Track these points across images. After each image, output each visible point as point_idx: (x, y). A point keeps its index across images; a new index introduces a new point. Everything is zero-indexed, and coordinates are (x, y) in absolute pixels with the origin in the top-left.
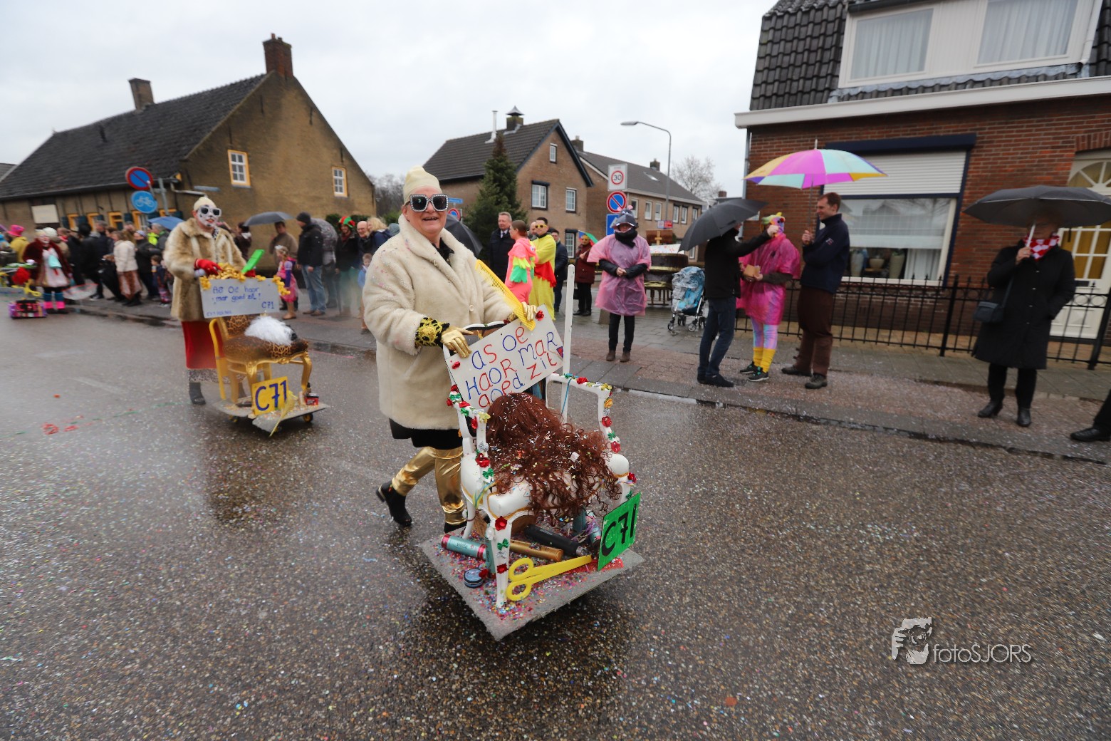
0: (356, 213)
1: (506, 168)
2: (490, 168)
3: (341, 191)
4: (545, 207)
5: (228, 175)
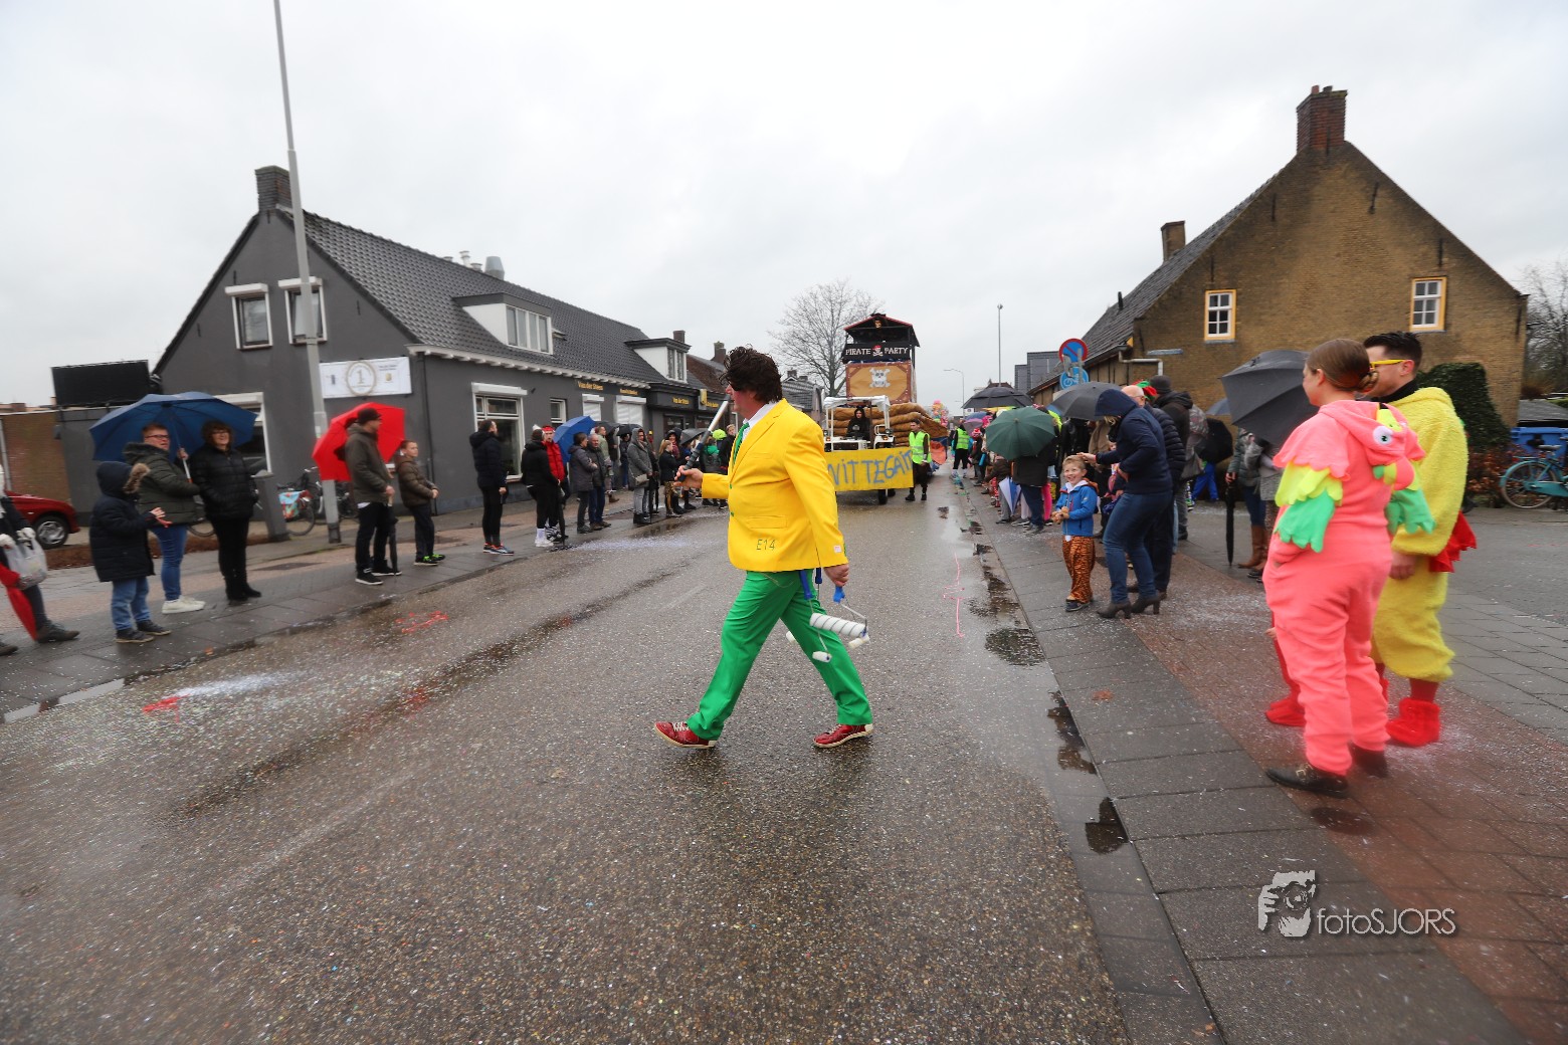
0: (1459, 358)
3: (1430, 320)
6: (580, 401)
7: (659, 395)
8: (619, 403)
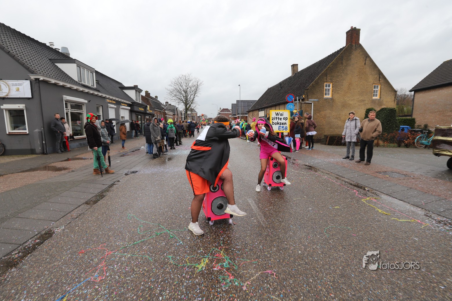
0: (383, 107)
3: (376, 96)
5: (323, 94)
6: (108, 107)
7: (135, 107)
8: (121, 108)
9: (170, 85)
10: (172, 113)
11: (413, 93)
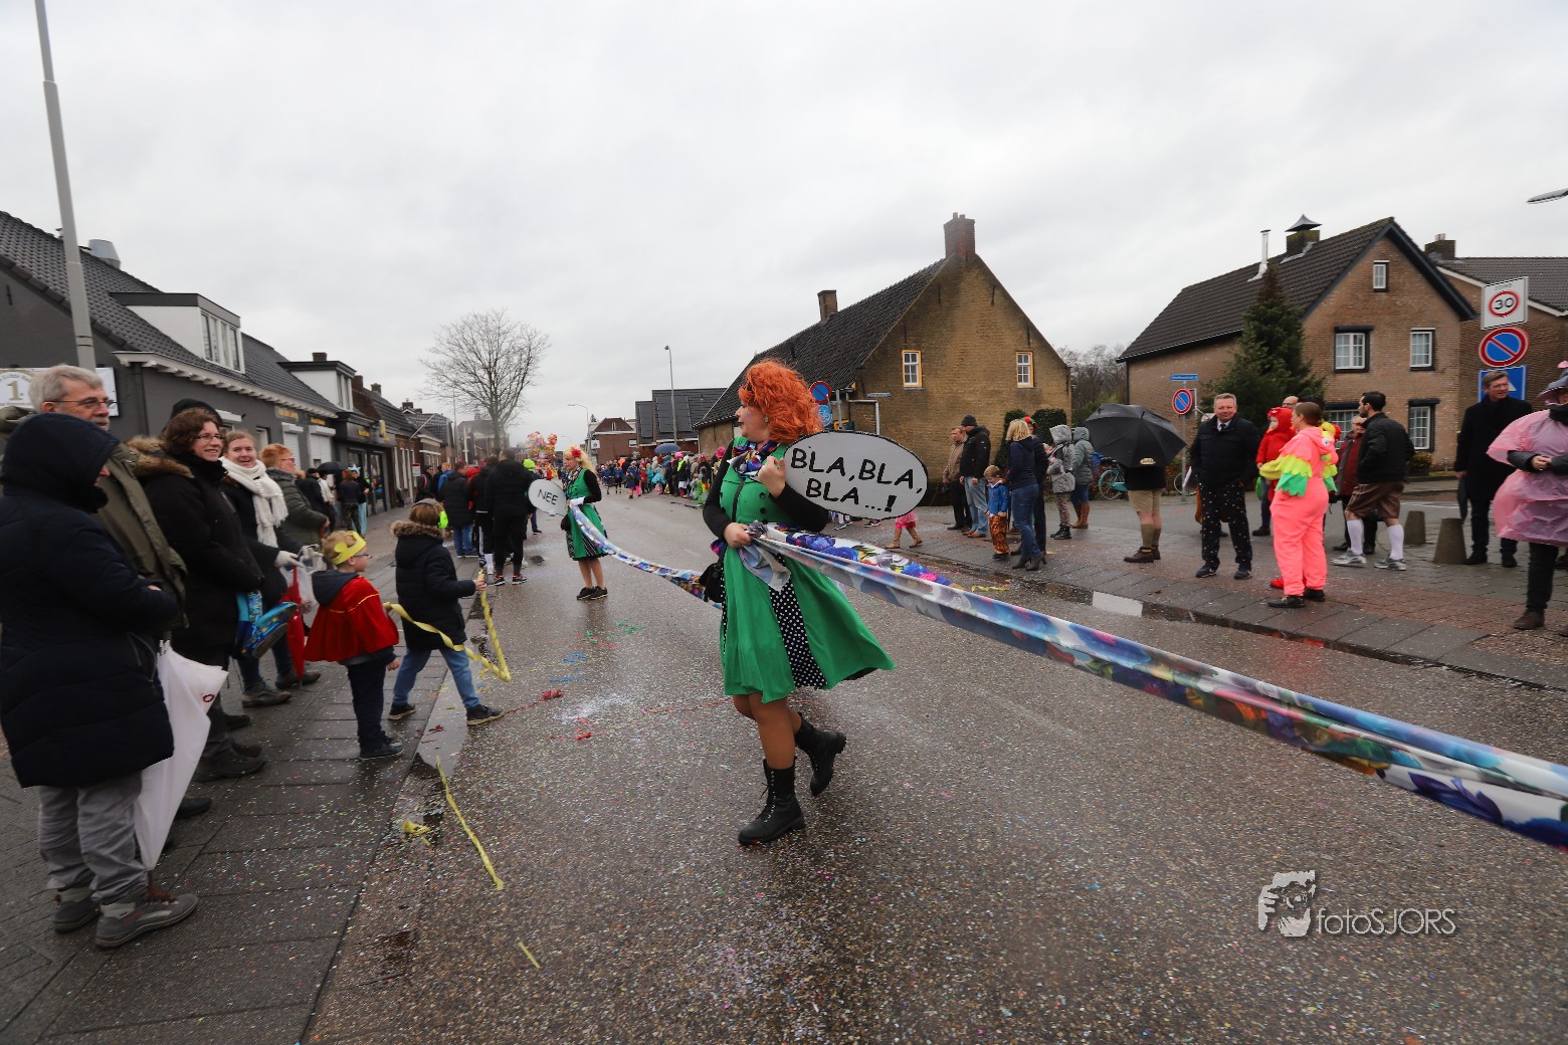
0: (1044, 406)
1: (1281, 315)
2: (1254, 319)
3: (1026, 380)
4: (1363, 367)
5: (901, 378)
6: (281, 431)
8: (312, 434)
9: (436, 351)
10: (436, 442)
11: (1123, 364)
